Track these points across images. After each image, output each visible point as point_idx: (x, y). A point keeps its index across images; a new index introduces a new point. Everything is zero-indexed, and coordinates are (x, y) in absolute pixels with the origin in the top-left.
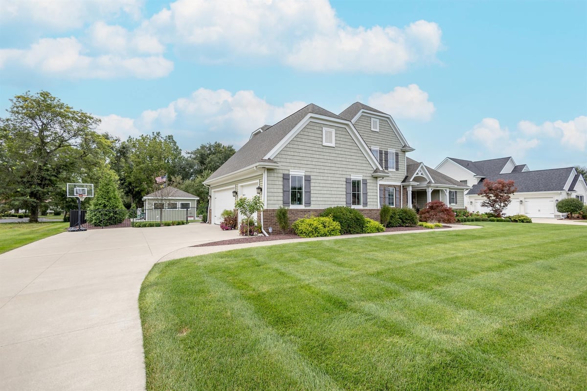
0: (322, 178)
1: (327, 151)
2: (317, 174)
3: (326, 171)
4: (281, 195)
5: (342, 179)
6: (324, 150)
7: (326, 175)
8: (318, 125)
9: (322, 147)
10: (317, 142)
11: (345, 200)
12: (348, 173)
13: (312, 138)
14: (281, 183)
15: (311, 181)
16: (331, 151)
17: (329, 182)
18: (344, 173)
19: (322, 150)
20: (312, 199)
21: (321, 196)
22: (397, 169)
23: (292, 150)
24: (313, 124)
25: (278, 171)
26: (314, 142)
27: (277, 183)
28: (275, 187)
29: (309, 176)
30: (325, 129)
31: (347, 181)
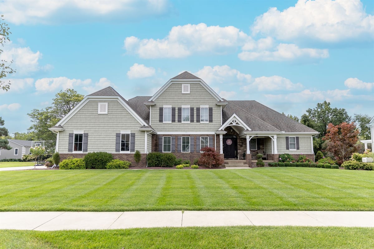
0: (97, 134)
1: (102, 117)
2: (93, 132)
3: (100, 130)
4: (68, 145)
5: (113, 134)
6: (99, 117)
7: (100, 132)
8: (95, 102)
9: (97, 115)
10: (94, 113)
11: (115, 147)
12: (118, 130)
13: (91, 110)
14: (68, 138)
15: (89, 137)
16: (105, 117)
17: (102, 136)
18: (115, 130)
19: (97, 117)
20: (88, 147)
21: (96, 145)
22: (211, 121)
23: (76, 119)
24: (92, 102)
25: (66, 132)
26: (92, 113)
27: (65, 139)
28: (64, 141)
29: (87, 134)
30: (99, 104)
31: (118, 135)
